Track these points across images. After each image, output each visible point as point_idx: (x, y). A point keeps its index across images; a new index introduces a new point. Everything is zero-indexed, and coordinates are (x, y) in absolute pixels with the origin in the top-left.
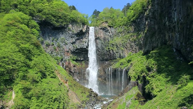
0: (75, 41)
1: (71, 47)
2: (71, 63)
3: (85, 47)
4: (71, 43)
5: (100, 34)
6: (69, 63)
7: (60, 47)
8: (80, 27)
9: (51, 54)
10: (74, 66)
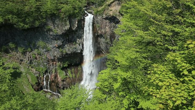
0: (62, 44)
1: (57, 53)
2: (58, 76)
3: (79, 51)
4: (57, 48)
5: (105, 28)
6: (56, 77)
7: (40, 55)
8: (66, 25)
9: (30, 64)
10: (63, 81)
